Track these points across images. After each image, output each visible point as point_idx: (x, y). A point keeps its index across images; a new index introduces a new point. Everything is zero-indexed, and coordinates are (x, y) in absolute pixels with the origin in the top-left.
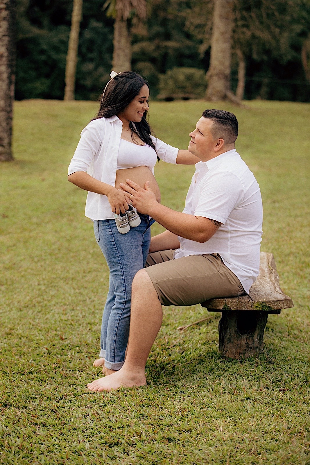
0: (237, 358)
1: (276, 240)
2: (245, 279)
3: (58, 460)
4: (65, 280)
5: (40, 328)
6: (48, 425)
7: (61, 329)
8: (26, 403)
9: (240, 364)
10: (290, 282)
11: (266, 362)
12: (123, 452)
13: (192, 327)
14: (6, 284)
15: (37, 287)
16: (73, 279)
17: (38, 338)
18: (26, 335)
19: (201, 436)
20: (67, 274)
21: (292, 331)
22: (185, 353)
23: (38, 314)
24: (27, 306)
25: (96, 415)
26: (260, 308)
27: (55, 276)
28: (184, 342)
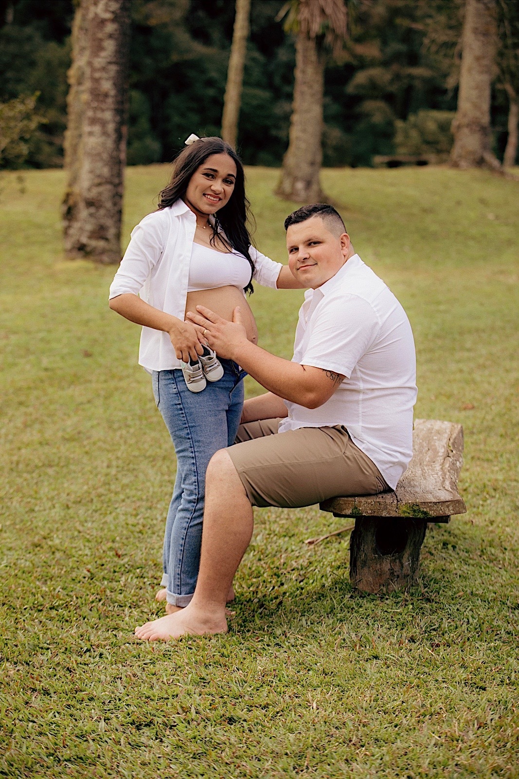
0: (376, 592)
1: (507, 400)
2: (387, 466)
3: (49, 747)
4: (151, 459)
5: (88, 537)
6: (52, 691)
7: (121, 539)
8: (30, 656)
9: (378, 602)
10: (510, 469)
11: (421, 600)
12: (154, 738)
13: (328, 539)
14: (58, 465)
15: (105, 471)
16: (164, 458)
17: (80, 553)
18: (63, 548)
19: (281, 715)
20: (158, 450)
21: (488, 548)
22: (305, 581)
23: (94, 514)
24: (80, 502)
25: (133, 678)
26: (409, 513)
27: (136, 453)
28: (310, 563)
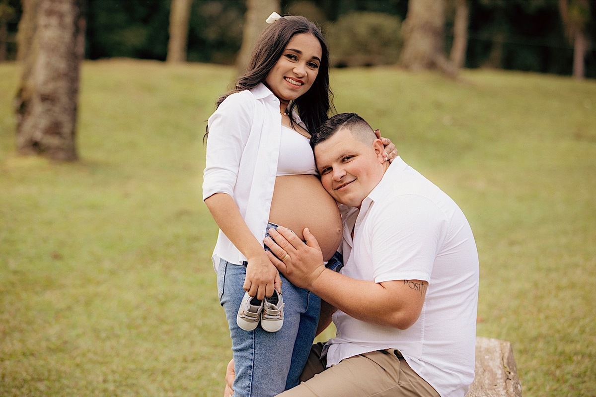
1: (515, 312)
4: (150, 373)
10: (538, 390)
14: (48, 379)
16: (164, 372)
20: (155, 363)
27: (132, 366)
